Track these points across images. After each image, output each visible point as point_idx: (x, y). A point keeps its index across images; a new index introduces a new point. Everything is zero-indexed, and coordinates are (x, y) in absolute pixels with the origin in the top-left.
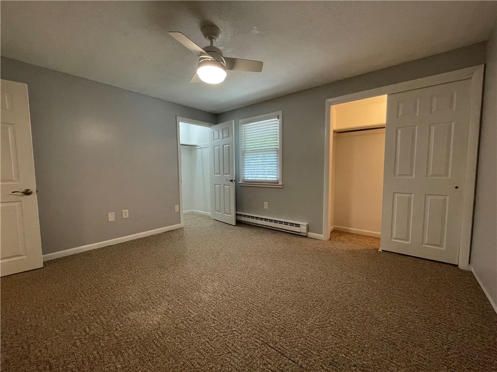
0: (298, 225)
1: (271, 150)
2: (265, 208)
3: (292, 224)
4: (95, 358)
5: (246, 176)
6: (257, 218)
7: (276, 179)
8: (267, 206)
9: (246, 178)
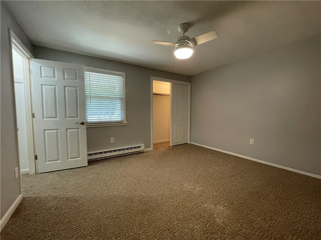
0: (139, 147)
1: (117, 98)
2: (111, 142)
3: (135, 148)
4: (261, 232)
5: (88, 119)
6: (106, 152)
7: (120, 120)
8: (113, 140)
9: (89, 121)
